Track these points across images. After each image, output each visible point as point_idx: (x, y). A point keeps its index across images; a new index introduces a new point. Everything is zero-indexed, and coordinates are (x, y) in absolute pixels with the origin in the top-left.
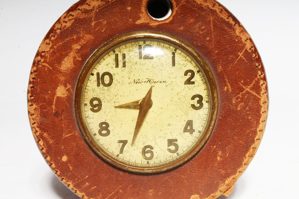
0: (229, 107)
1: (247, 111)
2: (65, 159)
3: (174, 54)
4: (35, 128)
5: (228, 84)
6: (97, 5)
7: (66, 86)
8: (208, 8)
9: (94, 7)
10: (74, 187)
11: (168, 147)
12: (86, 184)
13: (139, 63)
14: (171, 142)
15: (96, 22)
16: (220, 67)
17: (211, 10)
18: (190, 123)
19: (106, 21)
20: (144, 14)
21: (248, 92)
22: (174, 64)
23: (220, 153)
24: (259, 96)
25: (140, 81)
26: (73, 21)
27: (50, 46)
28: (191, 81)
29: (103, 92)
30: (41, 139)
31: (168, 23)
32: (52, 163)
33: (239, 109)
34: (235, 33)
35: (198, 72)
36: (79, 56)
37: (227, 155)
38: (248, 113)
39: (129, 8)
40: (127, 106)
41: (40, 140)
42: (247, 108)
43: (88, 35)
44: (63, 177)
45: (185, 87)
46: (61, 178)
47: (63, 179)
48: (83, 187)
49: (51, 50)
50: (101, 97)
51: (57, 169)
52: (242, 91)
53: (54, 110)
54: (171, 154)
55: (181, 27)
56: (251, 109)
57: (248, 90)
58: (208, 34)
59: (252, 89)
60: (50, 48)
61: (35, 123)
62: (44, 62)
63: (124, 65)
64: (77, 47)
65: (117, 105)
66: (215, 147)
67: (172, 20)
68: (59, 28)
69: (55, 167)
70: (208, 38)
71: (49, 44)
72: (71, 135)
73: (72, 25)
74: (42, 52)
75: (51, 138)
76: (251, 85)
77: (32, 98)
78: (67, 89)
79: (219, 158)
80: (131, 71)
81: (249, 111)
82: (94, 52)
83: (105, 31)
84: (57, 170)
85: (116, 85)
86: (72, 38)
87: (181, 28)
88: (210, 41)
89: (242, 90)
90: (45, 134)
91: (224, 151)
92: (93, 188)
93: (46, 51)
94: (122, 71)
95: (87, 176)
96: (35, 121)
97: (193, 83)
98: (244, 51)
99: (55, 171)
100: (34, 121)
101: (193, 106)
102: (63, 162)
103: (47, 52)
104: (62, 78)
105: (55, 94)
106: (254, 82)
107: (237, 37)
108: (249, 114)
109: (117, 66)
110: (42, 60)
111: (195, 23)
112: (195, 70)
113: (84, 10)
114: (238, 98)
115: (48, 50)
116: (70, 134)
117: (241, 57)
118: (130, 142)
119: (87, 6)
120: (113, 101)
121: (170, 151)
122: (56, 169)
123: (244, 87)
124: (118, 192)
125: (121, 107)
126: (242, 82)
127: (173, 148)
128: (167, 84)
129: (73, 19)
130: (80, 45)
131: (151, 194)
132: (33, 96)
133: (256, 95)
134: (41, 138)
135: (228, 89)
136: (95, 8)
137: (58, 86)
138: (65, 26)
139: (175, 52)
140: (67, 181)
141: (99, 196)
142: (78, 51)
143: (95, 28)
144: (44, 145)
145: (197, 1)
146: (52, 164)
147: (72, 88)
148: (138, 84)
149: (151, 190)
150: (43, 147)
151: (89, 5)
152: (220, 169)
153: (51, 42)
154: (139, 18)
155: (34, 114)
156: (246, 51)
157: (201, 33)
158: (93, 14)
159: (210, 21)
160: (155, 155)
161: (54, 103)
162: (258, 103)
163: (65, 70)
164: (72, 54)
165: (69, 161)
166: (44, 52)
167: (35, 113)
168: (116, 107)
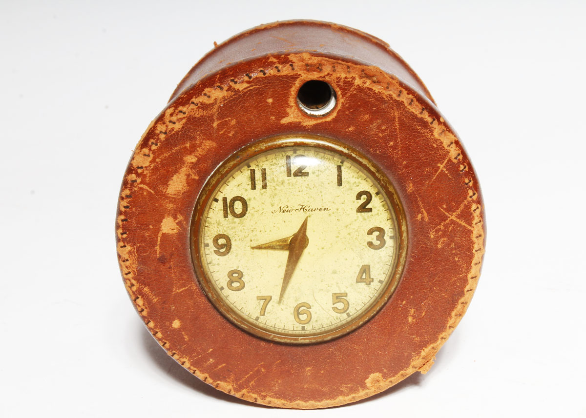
0: (425, 244)
1: (452, 249)
2: (176, 324)
3: (339, 168)
4: (130, 280)
5: (423, 210)
6: (221, 97)
7: (175, 218)
8: (392, 98)
9: (216, 99)
10: (191, 365)
11: (334, 304)
12: (209, 360)
13: (287, 182)
14: (338, 297)
15: (219, 122)
16: (411, 185)
17: (396, 101)
18: (365, 269)
19: (235, 120)
20: (293, 109)
21: (453, 222)
22: (340, 183)
23: (412, 311)
24: (469, 228)
25: (289, 209)
26: (184, 121)
27: (150, 159)
28: (367, 207)
29: (233, 225)
30: (140, 297)
31: (330, 122)
32: (157, 330)
33: (440, 246)
34: (432, 135)
35: (377, 194)
36: (195, 173)
37: (423, 314)
38: (454, 252)
39: (270, 101)
40: (270, 247)
41: (138, 298)
42: (453, 245)
43: (208, 141)
44: (174, 352)
45: (358, 217)
46: (171, 352)
47: (175, 353)
48: (205, 365)
49: (153, 165)
50: (230, 233)
51: (166, 339)
52: (445, 221)
53: (158, 253)
54: (339, 315)
55: (349, 127)
56: (458, 247)
57: (453, 218)
58: (392, 136)
59: (459, 217)
60: (150, 162)
61: (129, 273)
62: (141, 183)
63: (265, 187)
64: (191, 159)
65: (255, 244)
66: (404, 302)
67: (336, 117)
68: (164, 131)
69: (162, 337)
70: (392, 143)
71: (149, 156)
72: (186, 290)
73: (183, 127)
74: (138, 168)
75: (155, 295)
76: (458, 212)
77: (125, 236)
78: (177, 221)
79: (410, 319)
80: (276, 195)
81: (455, 249)
82: (218, 166)
83: (233, 135)
84: (165, 341)
85: (253, 215)
86: (183, 146)
87: (351, 129)
88: (394, 147)
89: (445, 218)
90: (145, 289)
91: (418, 309)
92: (220, 367)
93: (144, 166)
94: (262, 194)
95: (211, 350)
96: (130, 270)
97: (370, 210)
98: (446, 161)
99: (163, 342)
100: (128, 271)
101: (370, 244)
102: (175, 329)
103: (146, 167)
104: (170, 206)
105: (158, 229)
106: (462, 207)
107: (436, 140)
108: (456, 254)
109: (254, 187)
110: (139, 180)
111: (371, 121)
112: (373, 191)
113: (201, 104)
114: (440, 230)
115: (147, 164)
116: (183, 289)
117: (442, 170)
118: (276, 297)
119: (206, 97)
120: (248, 239)
121: (335, 309)
122: (163, 340)
123: (447, 214)
124: (258, 371)
125: (259, 247)
126: (444, 206)
127: (340, 306)
128: (330, 212)
129: (184, 118)
130: (196, 156)
131: (309, 374)
132: (125, 233)
133: (466, 225)
134: (140, 295)
135: (422, 218)
136: (218, 102)
137: (164, 218)
138: (173, 129)
139: (341, 164)
140: (180, 358)
141: (229, 378)
142: (194, 166)
143: (218, 130)
144: (144, 305)
145: (374, 89)
146: (157, 333)
147: (186, 219)
148: (285, 213)
149: (309, 368)
150: (143, 307)
151: (209, 97)
152: (413, 334)
153: (151, 152)
154: (286, 115)
155: (127, 260)
156: (450, 160)
157: (381, 135)
158: (215, 110)
159: (394, 118)
160: (314, 317)
161: (159, 243)
162: (469, 237)
163: (175, 194)
164: (184, 170)
165: (183, 328)
166: (142, 167)
167: (129, 259)
168: (253, 248)
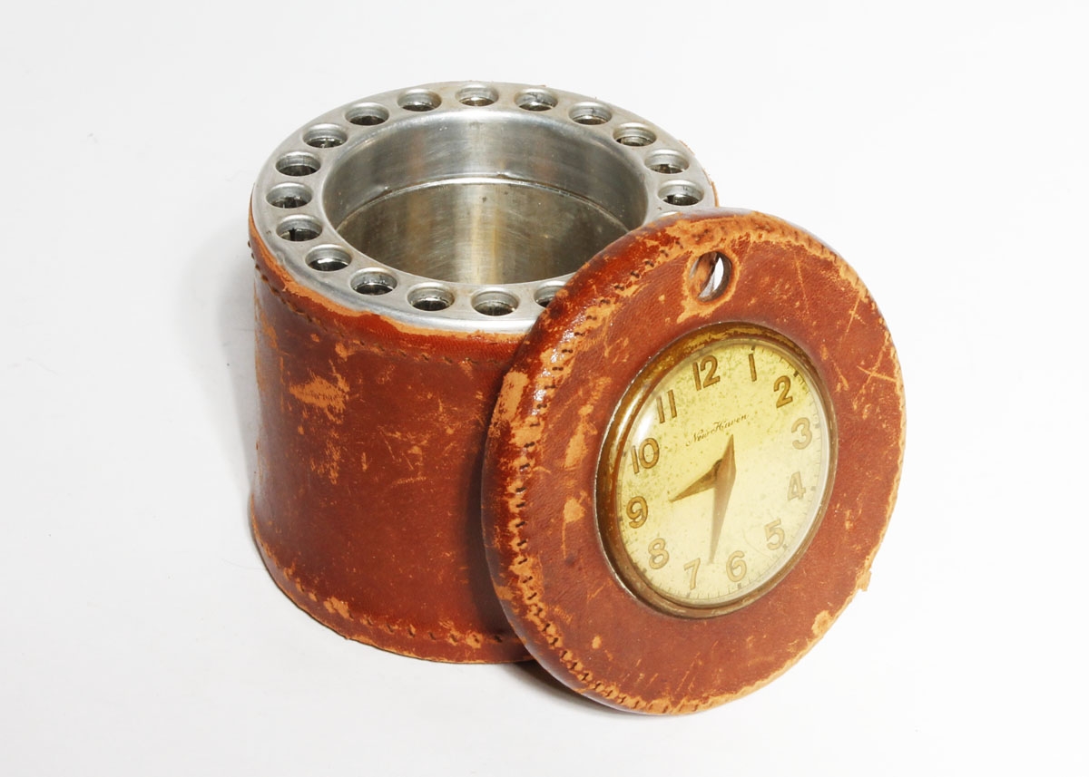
0: (849, 420)
1: (878, 415)
2: (596, 642)
3: (751, 356)
4: (536, 605)
5: (842, 377)
6: (609, 314)
7: (578, 497)
8: (790, 245)
9: (604, 319)
11: (768, 540)
12: (639, 676)
13: (697, 398)
14: (772, 529)
15: (611, 347)
16: (825, 349)
17: (796, 247)
18: (796, 480)
19: (627, 339)
20: (688, 299)
21: (874, 380)
22: (754, 379)
23: (848, 513)
24: (892, 380)
25: (705, 433)
26: (572, 361)
27: (541, 428)
28: (787, 397)
29: (646, 481)
30: (551, 623)
31: (730, 301)
32: (576, 661)
33: (865, 417)
34: (838, 276)
35: (796, 374)
36: (593, 428)
37: (860, 512)
38: (880, 418)
39: (662, 298)
40: (690, 491)
41: (548, 625)
42: (878, 410)
43: (602, 379)
44: (598, 682)
45: (779, 414)
46: (594, 685)
47: (599, 684)
48: (636, 684)
49: (545, 436)
50: (644, 492)
51: (586, 669)
52: (865, 382)
53: (564, 553)
54: (775, 552)
55: (750, 300)
56: (883, 411)
57: (874, 374)
58: (798, 295)
59: (879, 371)
60: (543, 432)
61: (535, 594)
62: (535, 465)
63: (675, 415)
64: (586, 410)
65: (673, 495)
66: (838, 506)
67: (736, 292)
68: (550, 384)
69: (583, 668)
70: (798, 303)
71: (538, 424)
72: (601, 591)
73: (573, 371)
74: (527, 446)
75: (568, 613)
76: (878, 364)
77: (524, 546)
78: (580, 501)
79: (847, 525)
80: (687, 420)
81: (881, 413)
82: (617, 408)
83: (628, 359)
84: (587, 672)
85: (666, 457)
86: (575, 397)
87: (753, 301)
88: (801, 308)
89: (864, 378)
90: (556, 610)
91: (854, 508)
92: (652, 680)
93: (535, 440)
94: (673, 426)
95: (639, 661)
96: (535, 591)
97: (791, 399)
98: (857, 303)
99: (583, 674)
100: (533, 592)
101: (796, 443)
102: (597, 650)
103: (538, 442)
104: (571, 483)
105: (562, 520)
106: (881, 355)
107: (843, 281)
108: (882, 420)
109: (662, 421)
110: (532, 463)
111: (772, 284)
112: (790, 372)
113: (589, 331)
114: (862, 395)
115: (538, 437)
116: (599, 590)
117: (854, 318)
118: (705, 558)
119: (590, 321)
120: (665, 492)
121: (769, 546)
122: (585, 671)
123: (866, 372)
124: (696, 667)
125: (681, 496)
126: (863, 363)
127: (775, 539)
128: (748, 419)
129: (572, 358)
130: (592, 404)
131: (751, 645)
132: (525, 542)
133: (888, 378)
134: (551, 620)
135: (842, 387)
136: (607, 321)
137: (565, 502)
138: (562, 377)
139: (752, 352)
140: (606, 687)
141: (664, 690)
142: (591, 417)
143: (611, 358)
144: (557, 632)
145: (771, 240)
146: (576, 664)
147: (590, 494)
148: (701, 440)
149: (749, 638)
150: (556, 636)
151: (595, 319)
152: (852, 544)
153: (541, 419)
154: (682, 309)
155: (531, 578)
156: (861, 301)
157: (785, 297)
158: (604, 335)
159: (796, 270)
160: (749, 565)
161: (564, 539)
162: (893, 392)
163: (574, 466)
164: (581, 428)
165: (604, 645)
166: (532, 444)
167: (532, 575)
168: (672, 501)
